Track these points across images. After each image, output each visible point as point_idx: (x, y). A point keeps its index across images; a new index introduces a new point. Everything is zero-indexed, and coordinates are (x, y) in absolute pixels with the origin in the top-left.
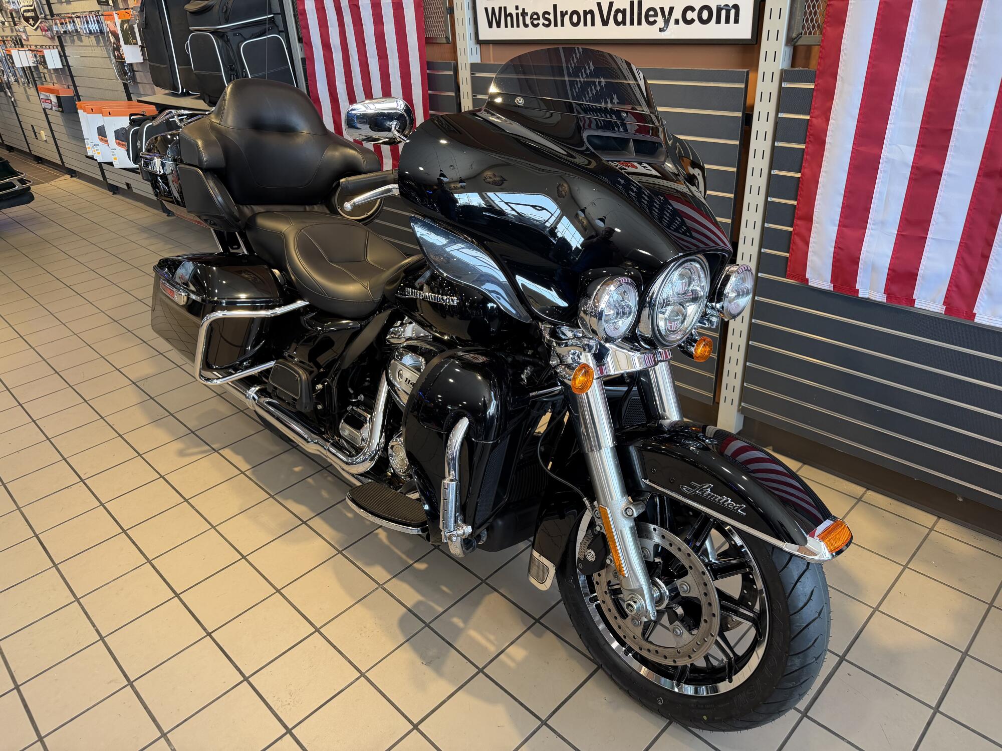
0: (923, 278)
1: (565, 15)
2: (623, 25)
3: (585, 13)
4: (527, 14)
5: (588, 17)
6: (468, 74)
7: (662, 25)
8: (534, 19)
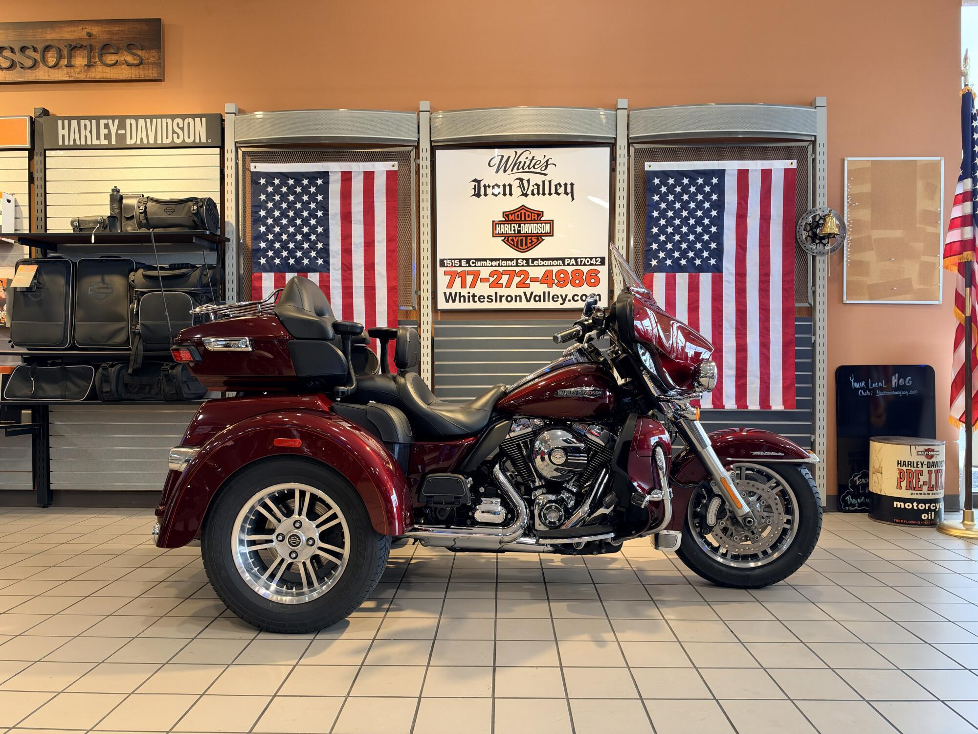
1: (502, 297)
2: (539, 302)
3: (516, 296)
4: (476, 296)
5: (517, 298)
6: (429, 327)
7: (562, 302)
8: (481, 298)
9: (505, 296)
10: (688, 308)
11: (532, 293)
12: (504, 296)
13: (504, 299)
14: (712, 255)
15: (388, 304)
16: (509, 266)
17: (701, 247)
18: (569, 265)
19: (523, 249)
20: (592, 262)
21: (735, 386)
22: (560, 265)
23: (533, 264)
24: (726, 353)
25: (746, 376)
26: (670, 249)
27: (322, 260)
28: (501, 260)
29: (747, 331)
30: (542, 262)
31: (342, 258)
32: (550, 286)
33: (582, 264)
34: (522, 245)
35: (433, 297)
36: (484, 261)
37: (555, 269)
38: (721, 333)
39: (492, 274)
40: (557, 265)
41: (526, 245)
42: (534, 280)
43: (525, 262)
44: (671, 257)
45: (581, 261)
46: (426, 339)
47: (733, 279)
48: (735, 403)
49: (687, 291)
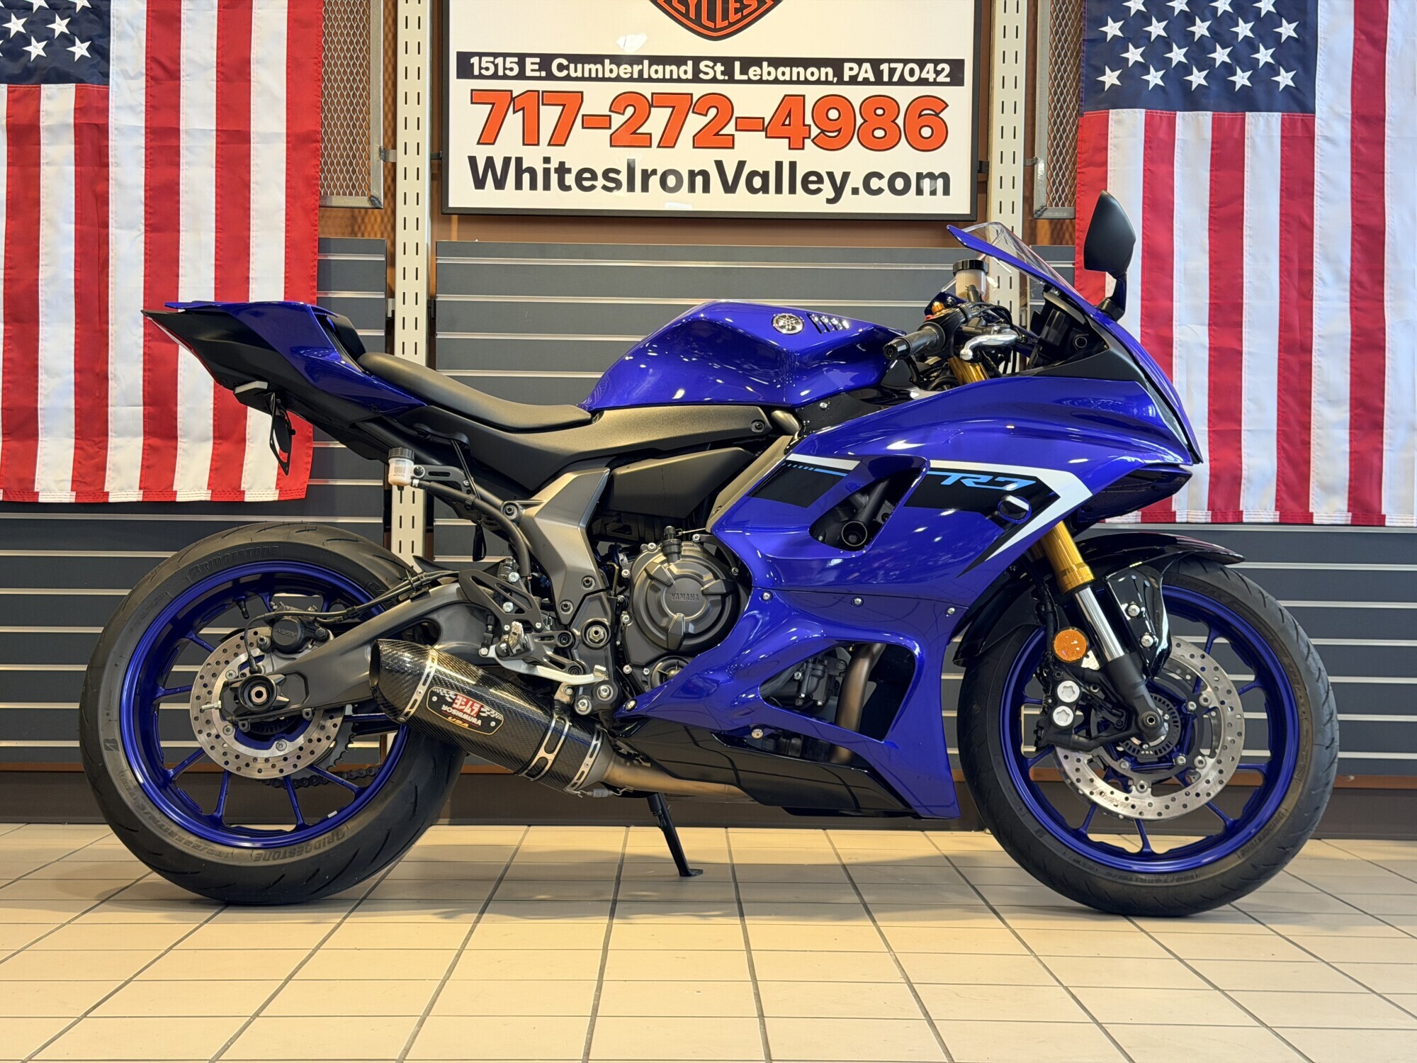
0: (1249, 480)
1: (649, 176)
2: (764, 193)
3: (692, 174)
4: (569, 171)
5: (696, 179)
6: (421, 262)
7: (832, 195)
8: (585, 178)
9: (659, 173)
10: (1210, 217)
11: (741, 165)
12: (654, 172)
13: (654, 181)
14: (1282, 60)
15: (288, 188)
16: (671, 80)
17: (1251, 35)
18: (853, 81)
19: (715, 30)
20: (924, 75)
21: (1347, 455)
22: (827, 82)
23: (745, 77)
24: (1322, 355)
25: (1379, 426)
26: (1159, 37)
27: (87, 44)
28: (646, 62)
29: (1386, 291)
30: (772, 69)
31: (147, 40)
32: (796, 145)
33: (895, 79)
34: (712, 17)
35: (436, 172)
36: (595, 64)
37: (813, 94)
38: (1306, 296)
39: (618, 104)
40: (818, 82)
41: (725, 16)
42: (748, 124)
43: (719, 68)
44: (1164, 63)
45: (892, 71)
46: (410, 298)
47: (1343, 132)
48: (1346, 508)
49: (1209, 168)
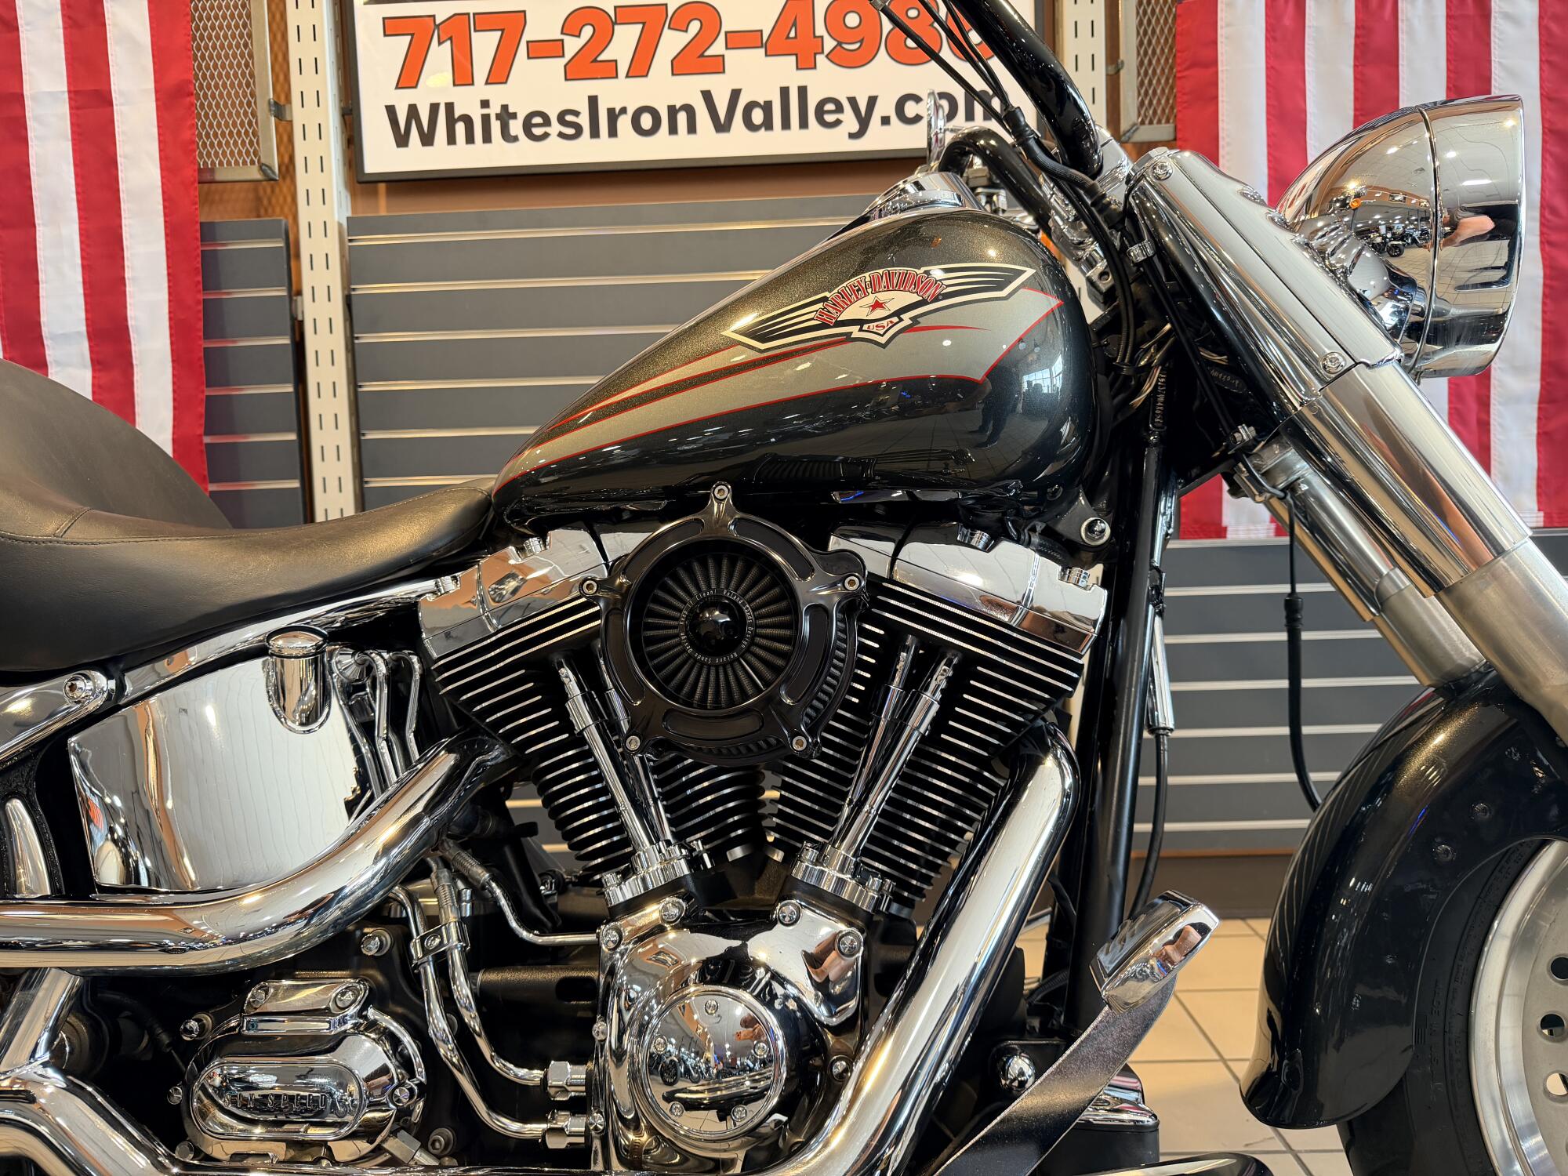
1: (618, 116)
2: (766, 129)
3: (673, 111)
4: (514, 116)
5: (679, 117)
6: (331, 245)
7: (855, 127)
8: (534, 125)
9: (630, 112)
11: (735, 94)
12: (624, 110)
13: (624, 123)
15: (161, 159)
21: (1534, 438)
32: (806, 63)
39: (572, 24)
42: (741, 40)
46: (321, 294)
